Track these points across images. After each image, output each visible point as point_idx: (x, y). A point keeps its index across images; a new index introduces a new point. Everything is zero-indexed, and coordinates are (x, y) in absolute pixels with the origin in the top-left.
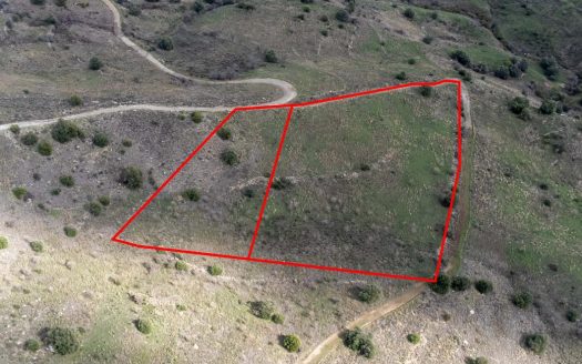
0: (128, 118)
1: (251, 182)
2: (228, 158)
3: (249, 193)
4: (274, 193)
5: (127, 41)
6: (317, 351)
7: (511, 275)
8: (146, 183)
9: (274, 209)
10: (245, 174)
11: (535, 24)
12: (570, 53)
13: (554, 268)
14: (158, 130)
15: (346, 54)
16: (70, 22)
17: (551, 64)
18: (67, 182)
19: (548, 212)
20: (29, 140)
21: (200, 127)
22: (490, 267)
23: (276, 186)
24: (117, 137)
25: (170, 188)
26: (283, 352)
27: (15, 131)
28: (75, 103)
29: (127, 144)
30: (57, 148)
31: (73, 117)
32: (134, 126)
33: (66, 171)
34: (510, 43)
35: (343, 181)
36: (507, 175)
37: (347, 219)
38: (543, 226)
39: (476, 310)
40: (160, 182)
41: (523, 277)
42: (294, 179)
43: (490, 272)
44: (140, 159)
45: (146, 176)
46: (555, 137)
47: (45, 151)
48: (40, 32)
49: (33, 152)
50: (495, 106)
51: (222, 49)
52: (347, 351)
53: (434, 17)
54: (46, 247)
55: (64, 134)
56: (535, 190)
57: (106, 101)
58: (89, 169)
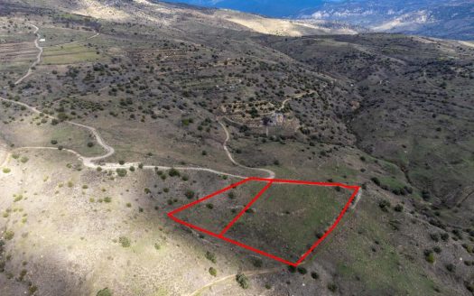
0: (200, 173)
1: (237, 207)
2: (231, 196)
3: (234, 211)
4: (244, 214)
5: (225, 148)
6: (224, 279)
7: (335, 275)
8: (195, 198)
9: (241, 220)
10: (236, 203)
11: (428, 174)
12: (442, 190)
13: (358, 279)
14: (209, 179)
15: (315, 168)
16: (208, 138)
17: (428, 193)
18: (166, 190)
19: (371, 254)
20: (160, 173)
21: (226, 181)
22: (326, 269)
23: (247, 211)
24: (192, 179)
25: (203, 202)
26: (209, 274)
27: (156, 168)
28: (183, 163)
29: (195, 182)
30: (169, 178)
31: (179, 168)
32: (201, 176)
33: (167, 187)
34: (412, 180)
35: (275, 215)
36: (360, 233)
37: (269, 231)
38: (365, 259)
39: (307, 285)
40: (200, 197)
41: (340, 278)
42: (255, 210)
43: (324, 271)
44: (197, 189)
45: (195, 195)
46: (396, 222)
47: (164, 178)
48: (194, 139)
49: (159, 177)
50: (373, 202)
51: (260, 156)
52: (236, 283)
53: (376, 162)
54: (144, 211)
55: (173, 173)
56: (371, 243)
57: (195, 165)
58: (177, 188)
